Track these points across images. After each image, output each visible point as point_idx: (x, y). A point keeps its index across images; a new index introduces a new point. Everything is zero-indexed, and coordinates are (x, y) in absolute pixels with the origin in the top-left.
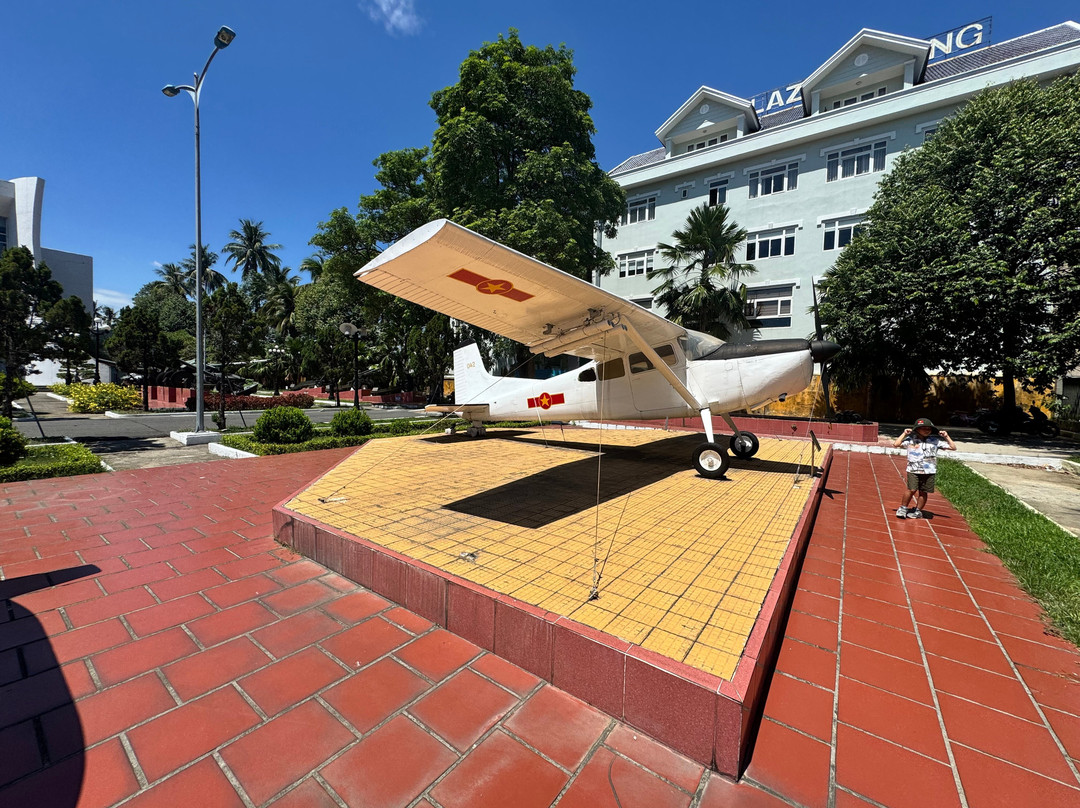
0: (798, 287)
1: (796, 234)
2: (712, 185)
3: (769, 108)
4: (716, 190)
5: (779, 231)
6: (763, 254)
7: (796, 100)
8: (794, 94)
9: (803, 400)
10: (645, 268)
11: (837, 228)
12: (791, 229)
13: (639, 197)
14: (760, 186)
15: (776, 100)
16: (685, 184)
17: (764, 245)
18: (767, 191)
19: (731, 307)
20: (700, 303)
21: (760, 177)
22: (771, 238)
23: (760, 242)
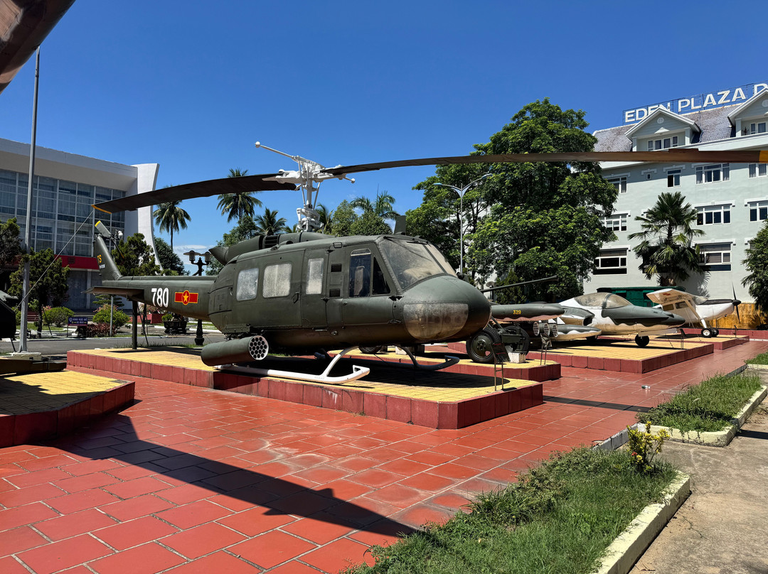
0: (735, 245)
1: (731, 209)
2: (669, 173)
3: (705, 105)
4: (672, 176)
5: (719, 207)
6: (709, 221)
7: (725, 102)
8: (724, 97)
9: (743, 320)
10: (620, 226)
11: (758, 207)
12: (727, 206)
13: (613, 176)
14: (704, 176)
15: (710, 100)
16: (649, 170)
17: (709, 215)
18: (709, 179)
19: (690, 261)
20: (669, 258)
21: (703, 170)
22: (713, 211)
23: (707, 214)
